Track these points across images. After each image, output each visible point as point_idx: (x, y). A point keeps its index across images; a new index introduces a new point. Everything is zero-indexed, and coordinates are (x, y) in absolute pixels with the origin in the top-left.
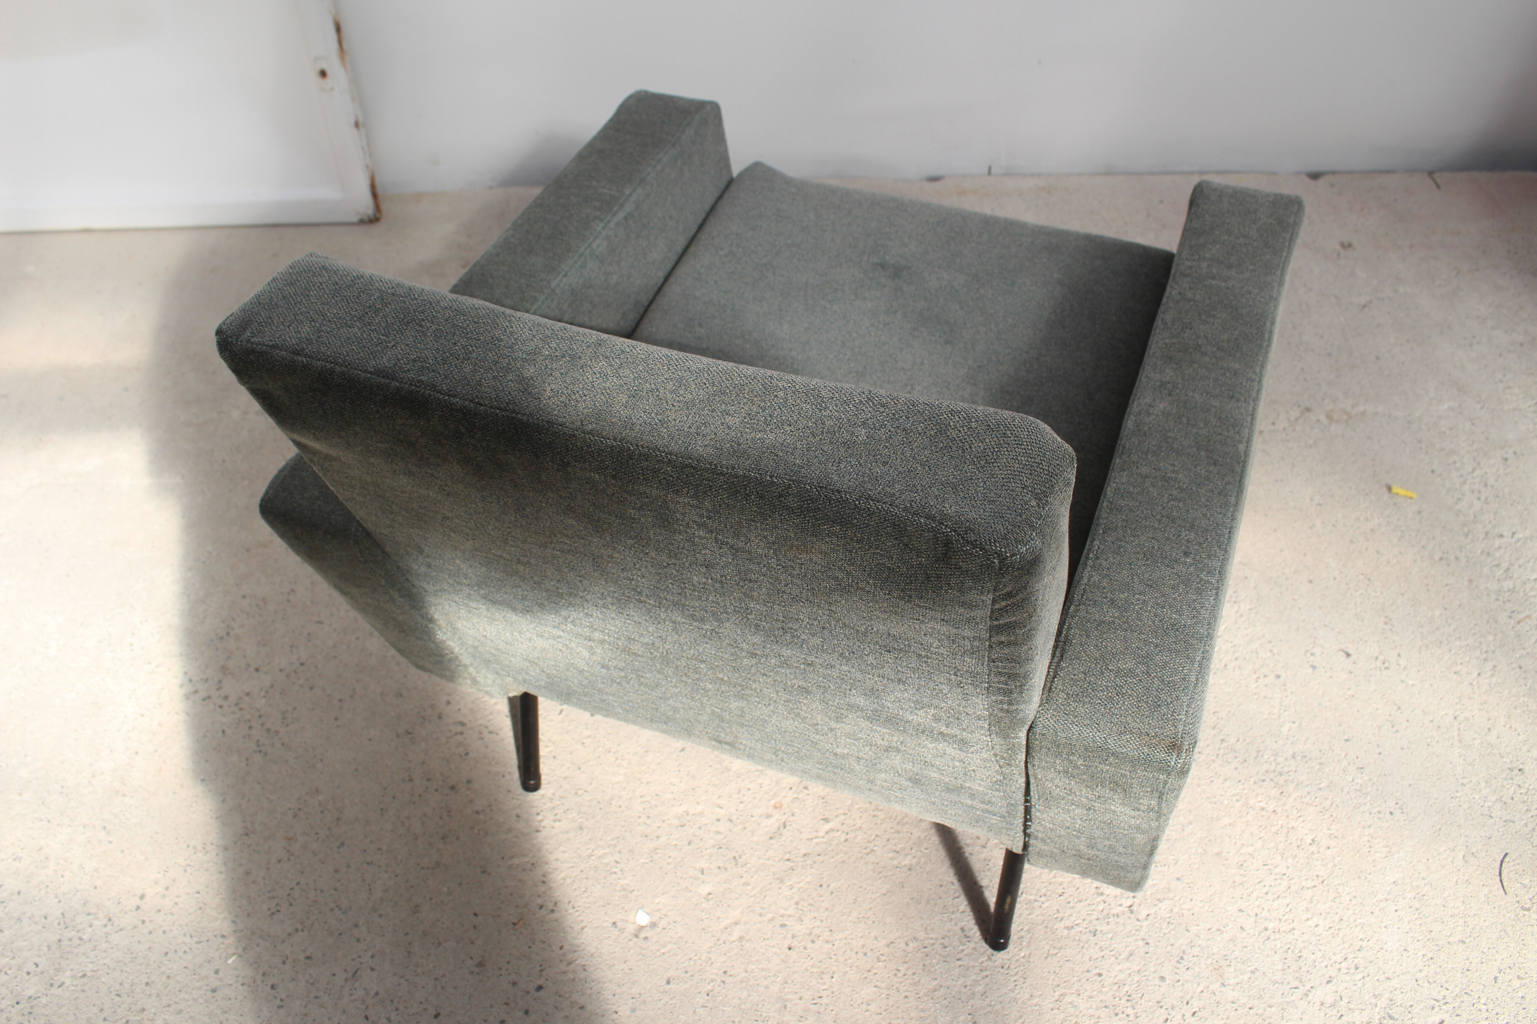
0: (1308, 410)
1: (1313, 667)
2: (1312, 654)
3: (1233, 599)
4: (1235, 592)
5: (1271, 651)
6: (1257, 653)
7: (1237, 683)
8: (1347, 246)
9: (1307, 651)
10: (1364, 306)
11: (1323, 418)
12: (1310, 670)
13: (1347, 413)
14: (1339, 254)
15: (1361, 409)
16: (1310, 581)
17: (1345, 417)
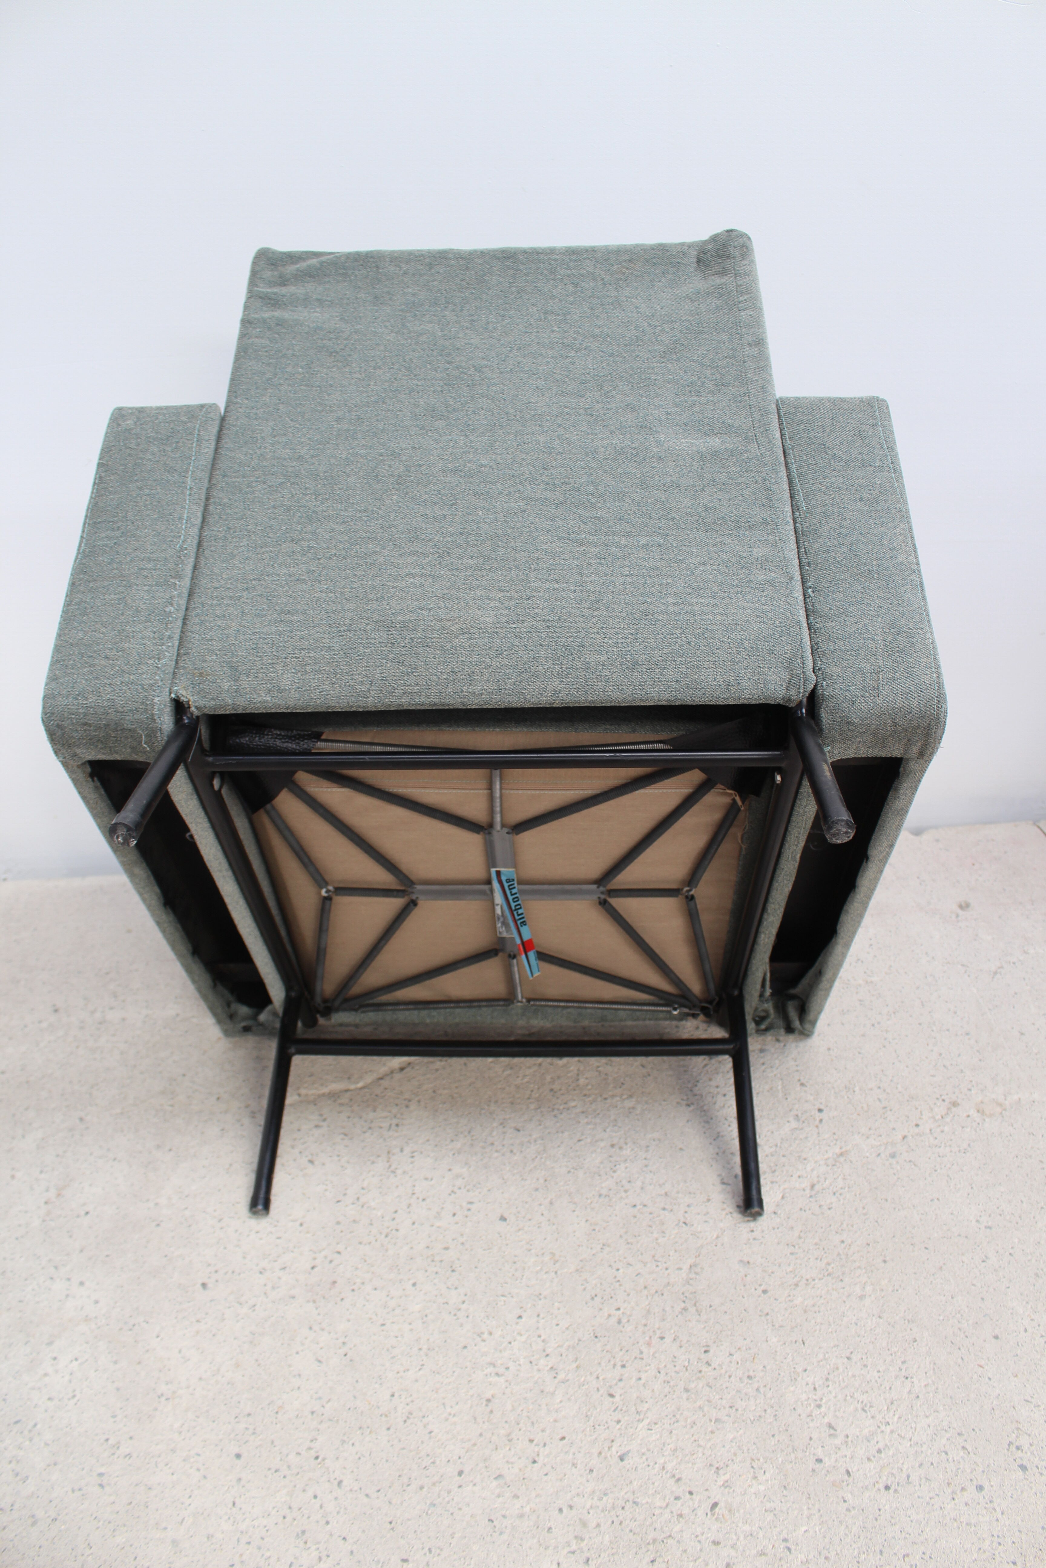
0: (955, 1104)
1: (1023, 1468)
2: (1018, 1448)
3: (903, 1372)
4: (904, 1362)
5: (963, 1448)
6: (946, 1453)
7: (928, 1503)
8: (964, 906)
9: (1010, 1443)
10: (995, 973)
11: (973, 1112)
12: (1020, 1473)
13: (1000, 1105)
14: (957, 916)
15: (1016, 1097)
16: (996, 1337)
17: (999, 1110)
